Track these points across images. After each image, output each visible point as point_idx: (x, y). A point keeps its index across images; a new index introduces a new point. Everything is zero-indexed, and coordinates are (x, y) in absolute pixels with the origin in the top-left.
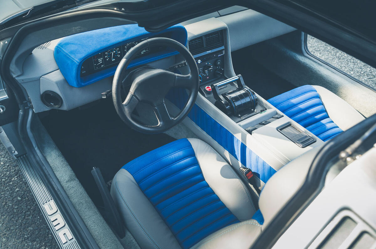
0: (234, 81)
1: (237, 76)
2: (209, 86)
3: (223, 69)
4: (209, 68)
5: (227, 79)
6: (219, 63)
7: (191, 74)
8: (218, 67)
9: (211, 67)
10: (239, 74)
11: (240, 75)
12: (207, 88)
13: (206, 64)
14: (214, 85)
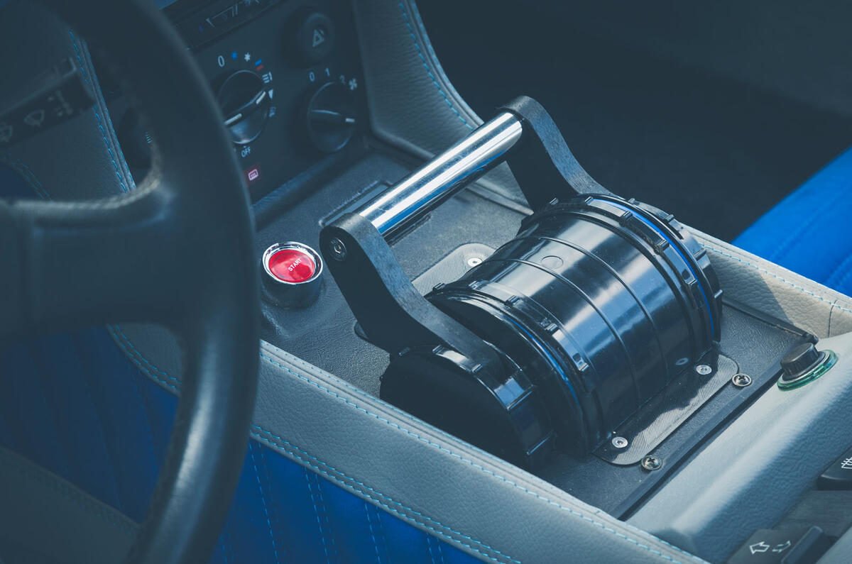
0: (487, 167)
1: (507, 116)
2: (294, 246)
3: (353, 84)
4: (253, 95)
5: (424, 162)
6: (318, 39)
7: (167, 180)
8: (312, 77)
9: (260, 86)
10: (514, 97)
11: (522, 103)
12: (276, 259)
13: (221, 61)
14: (347, 226)
